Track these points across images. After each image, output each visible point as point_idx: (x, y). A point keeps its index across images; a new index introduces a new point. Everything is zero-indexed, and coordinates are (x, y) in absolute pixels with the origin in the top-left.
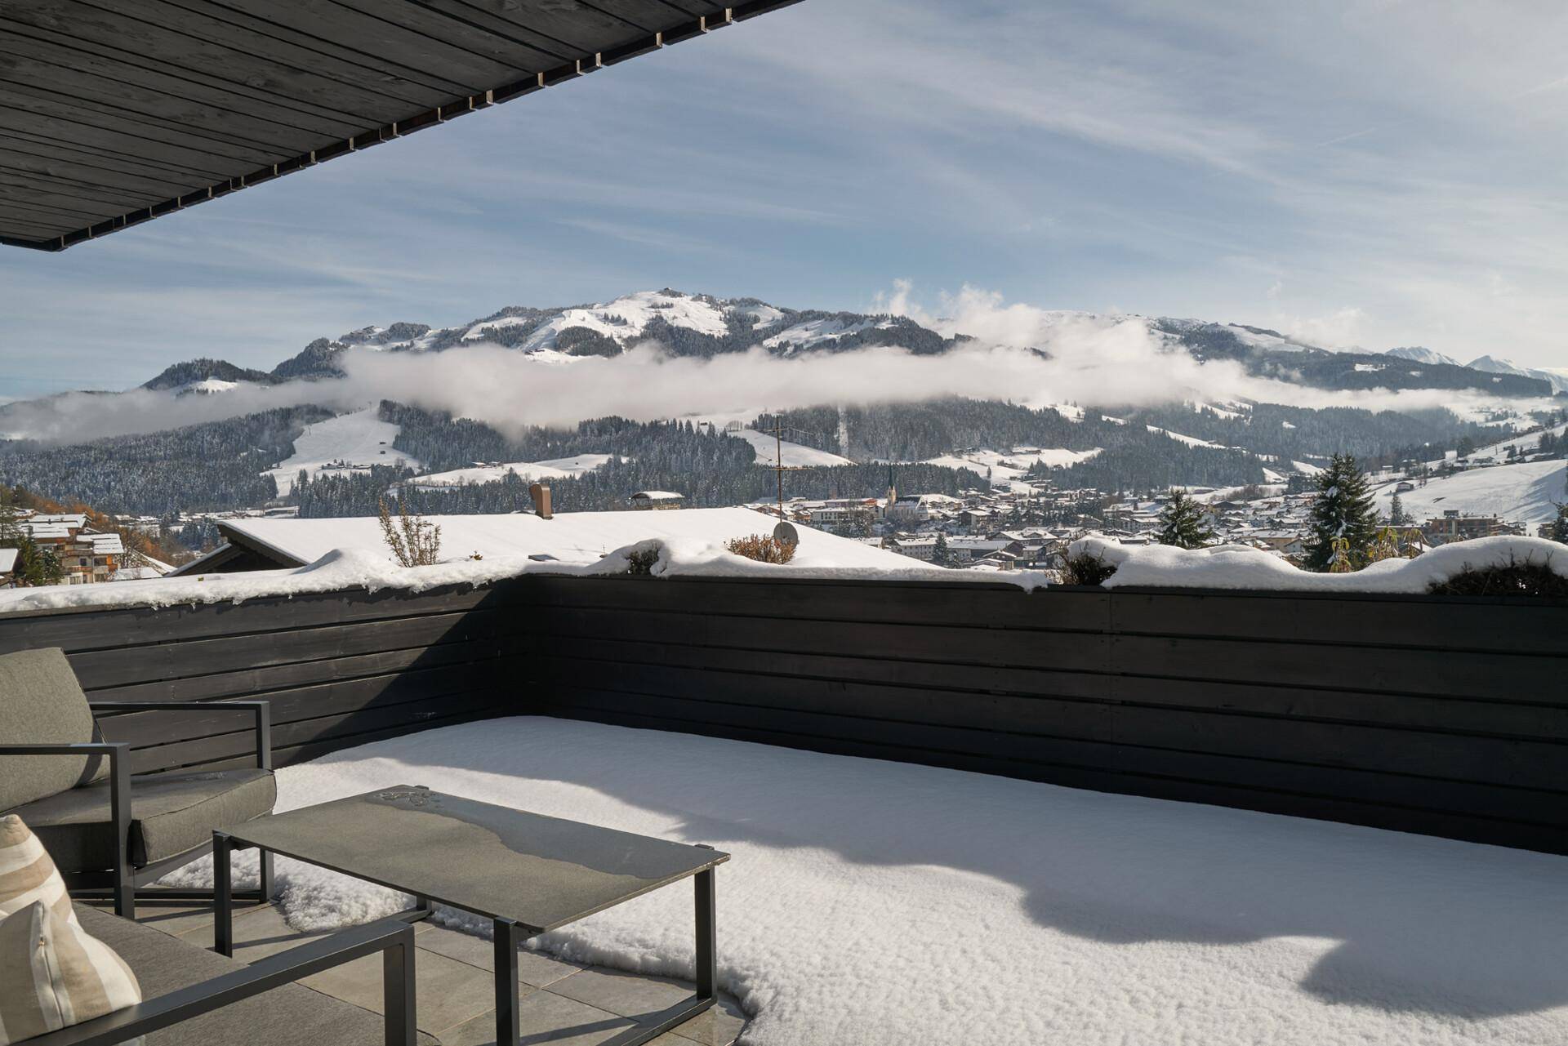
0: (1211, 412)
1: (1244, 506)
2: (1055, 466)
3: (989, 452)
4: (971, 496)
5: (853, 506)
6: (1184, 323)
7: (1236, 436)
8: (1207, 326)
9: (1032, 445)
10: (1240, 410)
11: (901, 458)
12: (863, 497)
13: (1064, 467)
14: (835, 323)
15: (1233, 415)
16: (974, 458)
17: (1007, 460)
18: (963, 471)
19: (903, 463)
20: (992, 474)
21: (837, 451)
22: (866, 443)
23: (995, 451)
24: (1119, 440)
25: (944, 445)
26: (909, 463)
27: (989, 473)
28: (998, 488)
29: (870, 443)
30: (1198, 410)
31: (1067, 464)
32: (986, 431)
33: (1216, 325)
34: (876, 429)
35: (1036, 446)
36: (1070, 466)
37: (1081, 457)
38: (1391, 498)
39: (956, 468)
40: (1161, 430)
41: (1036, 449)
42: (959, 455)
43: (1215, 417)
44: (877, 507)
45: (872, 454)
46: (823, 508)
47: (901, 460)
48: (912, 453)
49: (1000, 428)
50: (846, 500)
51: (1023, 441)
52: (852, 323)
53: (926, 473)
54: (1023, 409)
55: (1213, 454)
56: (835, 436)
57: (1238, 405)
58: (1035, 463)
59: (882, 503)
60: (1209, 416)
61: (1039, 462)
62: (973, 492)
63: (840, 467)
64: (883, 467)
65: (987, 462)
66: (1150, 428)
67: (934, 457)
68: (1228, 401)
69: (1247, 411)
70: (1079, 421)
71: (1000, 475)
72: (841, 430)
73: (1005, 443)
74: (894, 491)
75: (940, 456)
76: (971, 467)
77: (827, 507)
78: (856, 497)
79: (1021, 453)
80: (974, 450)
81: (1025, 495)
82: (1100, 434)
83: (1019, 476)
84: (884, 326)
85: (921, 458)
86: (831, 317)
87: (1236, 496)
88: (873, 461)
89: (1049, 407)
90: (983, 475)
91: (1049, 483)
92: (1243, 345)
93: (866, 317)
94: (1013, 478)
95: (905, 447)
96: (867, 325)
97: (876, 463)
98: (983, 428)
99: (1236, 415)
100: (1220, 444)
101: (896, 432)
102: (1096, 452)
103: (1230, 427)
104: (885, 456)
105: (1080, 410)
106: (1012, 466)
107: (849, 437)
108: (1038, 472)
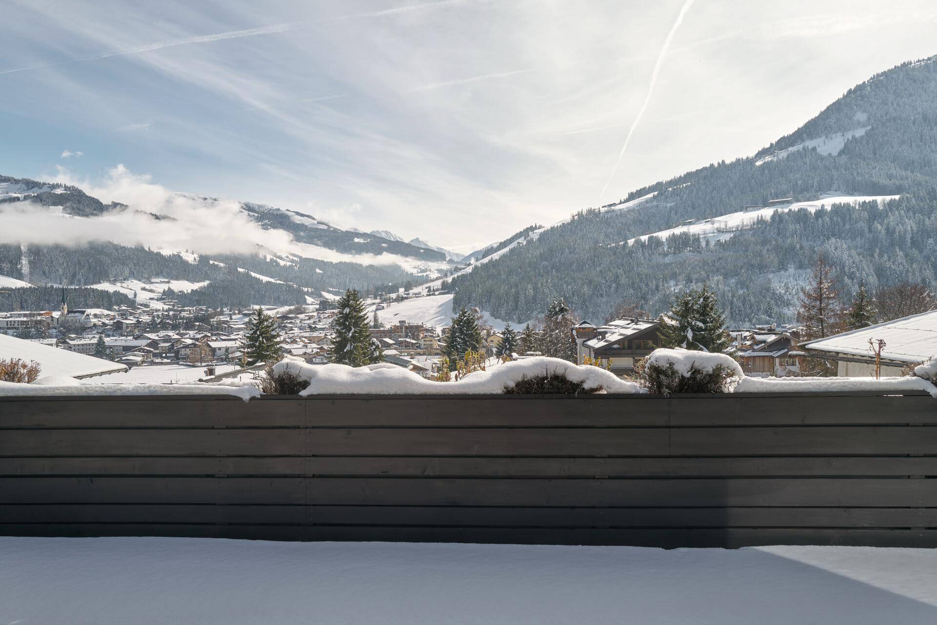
0: (276, 261)
1: (294, 318)
2: (180, 292)
3: (135, 281)
4: (123, 310)
5: (33, 317)
6: (260, 207)
7: (290, 276)
8: (274, 210)
9: (165, 277)
10: (292, 261)
11: (72, 283)
12: (41, 310)
13: (186, 292)
14: (18, 186)
15: (289, 264)
16: (124, 285)
17: (147, 286)
18: (116, 293)
19: (73, 287)
20: (137, 296)
21: (20, 277)
22: (44, 273)
23: (140, 281)
24: (220, 277)
25: (102, 275)
26: (77, 287)
27: (135, 295)
28: (141, 305)
29: (47, 272)
30: (268, 260)
31: (187, 290)
32: (133, 267)
33: (278, 210)
34: (52, 262)
35: (167, 278)
36: (189, 291)
37: (196, 286)
38: (373, 313)
39: (112, 292)
40: (246, 271)
41: (167, 280)
42: (114, 282)
43: (278, 264)
44: (52, 317)
45: (49, 280)
46: (8, 318)
47: (71, 285)
48: (79, 281)
49: (143, 266)
50: (28, 312)
51: (157, 275)
52: (33, 187)
53: (89, 294)
54: (159, 254)
55: (277, 286)
56: (19, 266)
57: (291, 257)
58: (166, 289)
59: (56, 314)
60: (275, 264)
61: (169, 289)
62: (124, 308)
63: (22, 288)
64: (57, 289)
65: (132, 288)
66: (240, 270)
67: (96, 283)
68: (286, 255)
69: (296, 262)
70: (196, 263)
71: (143, 297)
72: (24, 262)
73: (146, 276)
74: (66, 306)
75: (100, 283)
76: (123, 291)
77: (11, 317)
78: (36, 310)
79: (157, 283)
80: (124, 279)
81: (159, 310)
82: (209, 272)
83: (156, 298)
84: (59, 191)
85: (86, 284)
86: (16, 182)
87: (290, 312)
88: (49, 285)
89: (176, 253)
90: (131, 296)
91: (175, 302)
92: (294, 223)
93: (44, 184)
94: (151, 299)
95: (74, 276)
96: (45, 189)
97: (52, 287)
98: (131, 265)
99: (290, 264)
100: (281, 280)
101: (67, 265)
102: (206, 283)
103: (286, 271)
104: (59, 282)
105: (196, 256)
106: (151, 291)
107: (30, 268)
108: (168, 295)
